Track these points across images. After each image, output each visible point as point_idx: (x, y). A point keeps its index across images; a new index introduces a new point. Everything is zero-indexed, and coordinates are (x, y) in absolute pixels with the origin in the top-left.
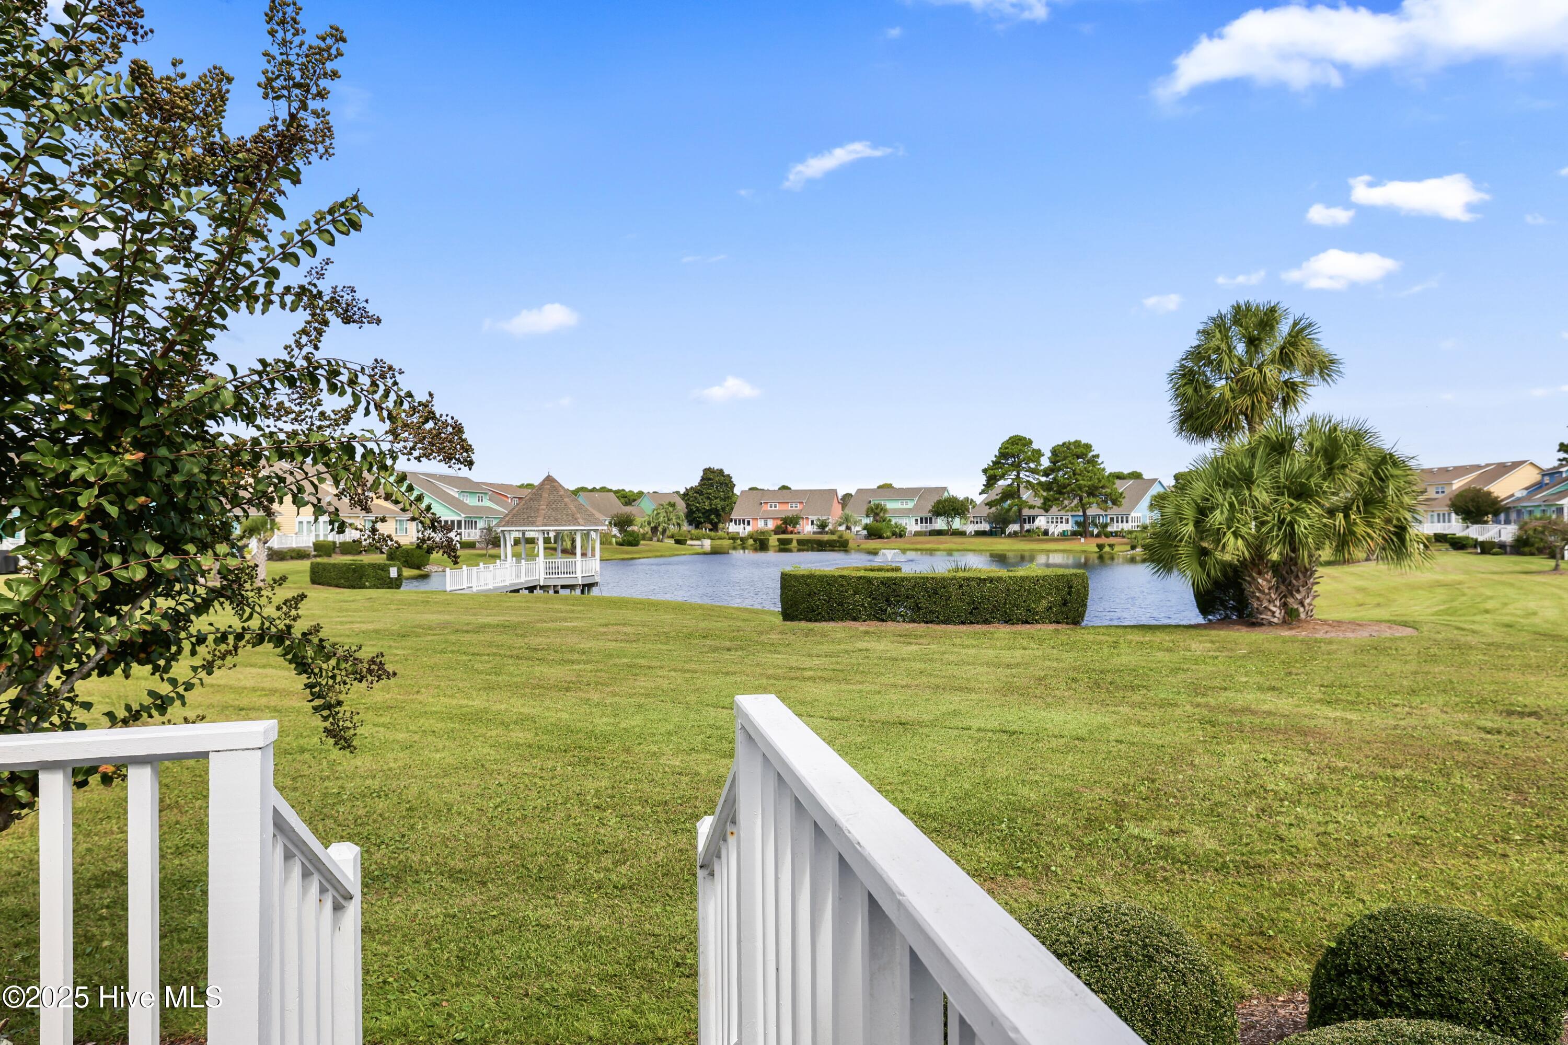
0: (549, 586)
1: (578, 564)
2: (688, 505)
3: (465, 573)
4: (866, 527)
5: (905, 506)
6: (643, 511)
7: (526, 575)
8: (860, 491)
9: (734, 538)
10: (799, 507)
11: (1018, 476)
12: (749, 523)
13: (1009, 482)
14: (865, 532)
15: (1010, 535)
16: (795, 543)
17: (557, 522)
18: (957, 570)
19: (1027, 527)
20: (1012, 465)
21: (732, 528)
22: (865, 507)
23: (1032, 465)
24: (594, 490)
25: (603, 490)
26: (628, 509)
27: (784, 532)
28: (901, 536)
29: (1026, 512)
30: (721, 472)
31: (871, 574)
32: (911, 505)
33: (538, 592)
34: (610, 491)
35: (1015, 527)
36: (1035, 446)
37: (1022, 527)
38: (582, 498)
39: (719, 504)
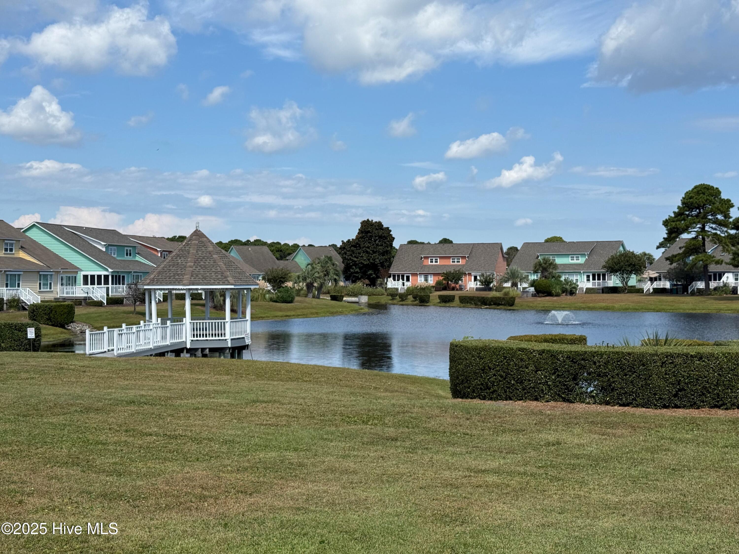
0: (196, 349)
1: (228, 326)
2: (344, 259)
3: (106, 336)
4: (533, 284)
5: (575, 261)
6: (297, 266)
7: (172, 337)
8: (526, 245)
9: (393, 294)
10: (462, 262)
11: (703, 229)
12: (408, 280)
13: (693, 235)
14: (532, 289)
15: (693, 294)
16: (457, 299)
17: (205, 280)
18: (657, 342)
19: (713, 284)
20: (697, 216)
21: (391, 284)
22: (533, 262)
23: (720, 217)
24: (248, 243)
25: (258, 243)
26: (282, 264)
27: (445, 289)
28: (572, 293)
29: (713, 268)
30: (379, 225)
31: (556, 347)
32: (582, 260)
33: (185, 355)
34: (265, 244)
35: (701, 285)
36: (724, 196)
37: (707, 285)
38: (234, 253)
39: (378, 259)
